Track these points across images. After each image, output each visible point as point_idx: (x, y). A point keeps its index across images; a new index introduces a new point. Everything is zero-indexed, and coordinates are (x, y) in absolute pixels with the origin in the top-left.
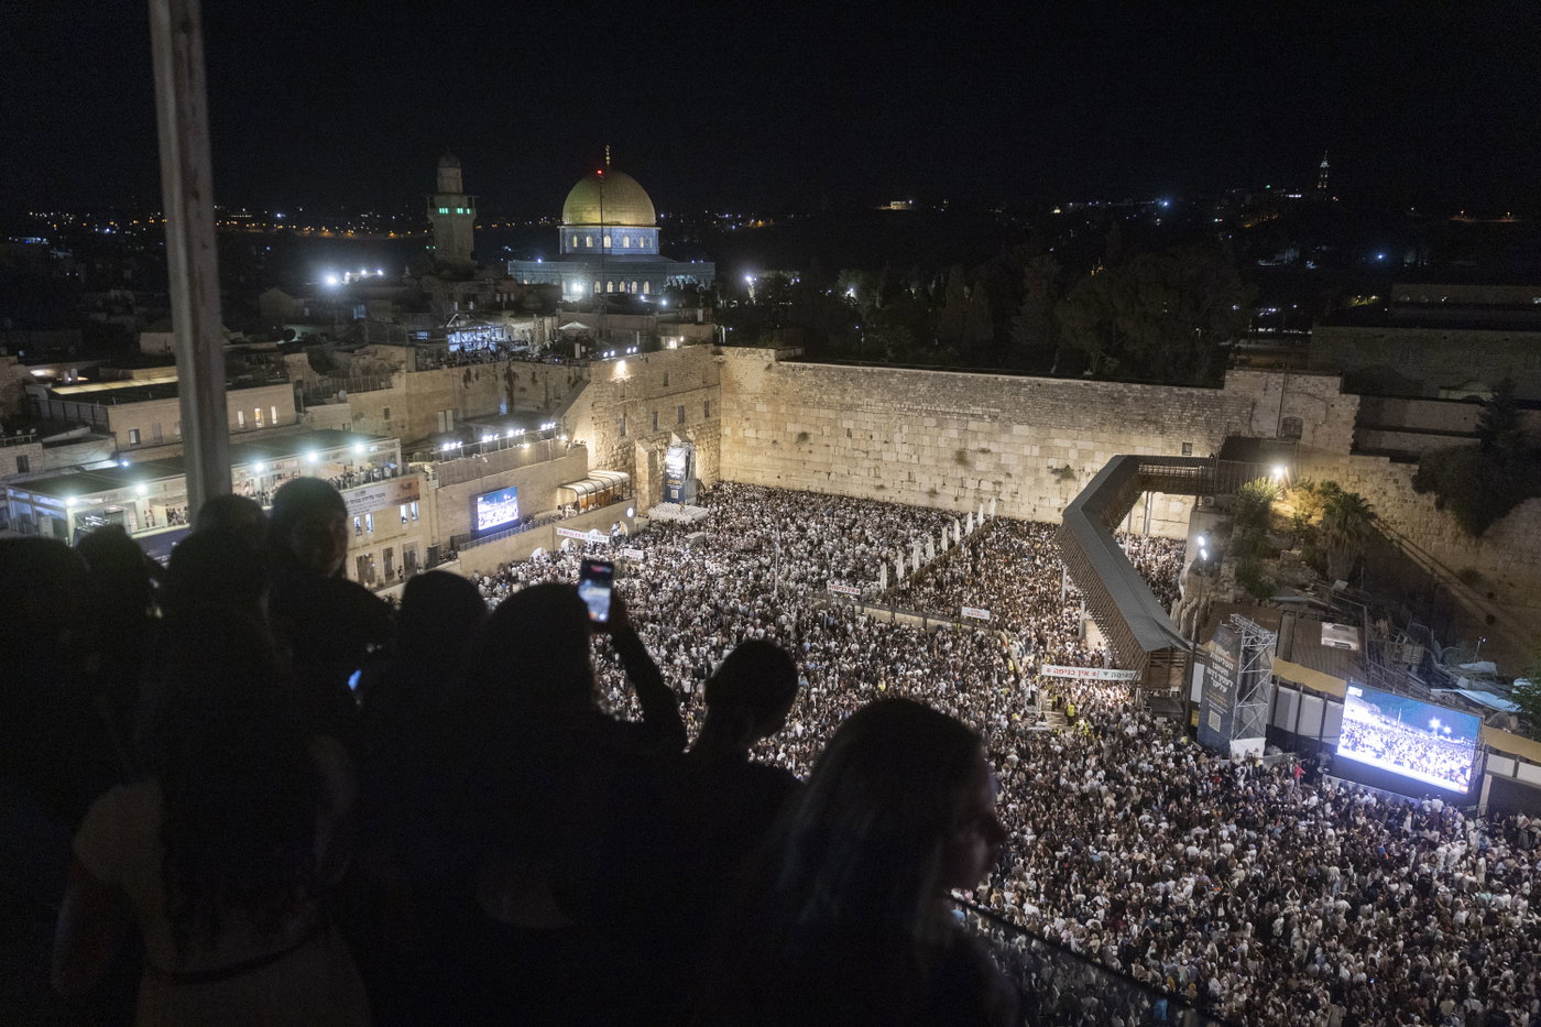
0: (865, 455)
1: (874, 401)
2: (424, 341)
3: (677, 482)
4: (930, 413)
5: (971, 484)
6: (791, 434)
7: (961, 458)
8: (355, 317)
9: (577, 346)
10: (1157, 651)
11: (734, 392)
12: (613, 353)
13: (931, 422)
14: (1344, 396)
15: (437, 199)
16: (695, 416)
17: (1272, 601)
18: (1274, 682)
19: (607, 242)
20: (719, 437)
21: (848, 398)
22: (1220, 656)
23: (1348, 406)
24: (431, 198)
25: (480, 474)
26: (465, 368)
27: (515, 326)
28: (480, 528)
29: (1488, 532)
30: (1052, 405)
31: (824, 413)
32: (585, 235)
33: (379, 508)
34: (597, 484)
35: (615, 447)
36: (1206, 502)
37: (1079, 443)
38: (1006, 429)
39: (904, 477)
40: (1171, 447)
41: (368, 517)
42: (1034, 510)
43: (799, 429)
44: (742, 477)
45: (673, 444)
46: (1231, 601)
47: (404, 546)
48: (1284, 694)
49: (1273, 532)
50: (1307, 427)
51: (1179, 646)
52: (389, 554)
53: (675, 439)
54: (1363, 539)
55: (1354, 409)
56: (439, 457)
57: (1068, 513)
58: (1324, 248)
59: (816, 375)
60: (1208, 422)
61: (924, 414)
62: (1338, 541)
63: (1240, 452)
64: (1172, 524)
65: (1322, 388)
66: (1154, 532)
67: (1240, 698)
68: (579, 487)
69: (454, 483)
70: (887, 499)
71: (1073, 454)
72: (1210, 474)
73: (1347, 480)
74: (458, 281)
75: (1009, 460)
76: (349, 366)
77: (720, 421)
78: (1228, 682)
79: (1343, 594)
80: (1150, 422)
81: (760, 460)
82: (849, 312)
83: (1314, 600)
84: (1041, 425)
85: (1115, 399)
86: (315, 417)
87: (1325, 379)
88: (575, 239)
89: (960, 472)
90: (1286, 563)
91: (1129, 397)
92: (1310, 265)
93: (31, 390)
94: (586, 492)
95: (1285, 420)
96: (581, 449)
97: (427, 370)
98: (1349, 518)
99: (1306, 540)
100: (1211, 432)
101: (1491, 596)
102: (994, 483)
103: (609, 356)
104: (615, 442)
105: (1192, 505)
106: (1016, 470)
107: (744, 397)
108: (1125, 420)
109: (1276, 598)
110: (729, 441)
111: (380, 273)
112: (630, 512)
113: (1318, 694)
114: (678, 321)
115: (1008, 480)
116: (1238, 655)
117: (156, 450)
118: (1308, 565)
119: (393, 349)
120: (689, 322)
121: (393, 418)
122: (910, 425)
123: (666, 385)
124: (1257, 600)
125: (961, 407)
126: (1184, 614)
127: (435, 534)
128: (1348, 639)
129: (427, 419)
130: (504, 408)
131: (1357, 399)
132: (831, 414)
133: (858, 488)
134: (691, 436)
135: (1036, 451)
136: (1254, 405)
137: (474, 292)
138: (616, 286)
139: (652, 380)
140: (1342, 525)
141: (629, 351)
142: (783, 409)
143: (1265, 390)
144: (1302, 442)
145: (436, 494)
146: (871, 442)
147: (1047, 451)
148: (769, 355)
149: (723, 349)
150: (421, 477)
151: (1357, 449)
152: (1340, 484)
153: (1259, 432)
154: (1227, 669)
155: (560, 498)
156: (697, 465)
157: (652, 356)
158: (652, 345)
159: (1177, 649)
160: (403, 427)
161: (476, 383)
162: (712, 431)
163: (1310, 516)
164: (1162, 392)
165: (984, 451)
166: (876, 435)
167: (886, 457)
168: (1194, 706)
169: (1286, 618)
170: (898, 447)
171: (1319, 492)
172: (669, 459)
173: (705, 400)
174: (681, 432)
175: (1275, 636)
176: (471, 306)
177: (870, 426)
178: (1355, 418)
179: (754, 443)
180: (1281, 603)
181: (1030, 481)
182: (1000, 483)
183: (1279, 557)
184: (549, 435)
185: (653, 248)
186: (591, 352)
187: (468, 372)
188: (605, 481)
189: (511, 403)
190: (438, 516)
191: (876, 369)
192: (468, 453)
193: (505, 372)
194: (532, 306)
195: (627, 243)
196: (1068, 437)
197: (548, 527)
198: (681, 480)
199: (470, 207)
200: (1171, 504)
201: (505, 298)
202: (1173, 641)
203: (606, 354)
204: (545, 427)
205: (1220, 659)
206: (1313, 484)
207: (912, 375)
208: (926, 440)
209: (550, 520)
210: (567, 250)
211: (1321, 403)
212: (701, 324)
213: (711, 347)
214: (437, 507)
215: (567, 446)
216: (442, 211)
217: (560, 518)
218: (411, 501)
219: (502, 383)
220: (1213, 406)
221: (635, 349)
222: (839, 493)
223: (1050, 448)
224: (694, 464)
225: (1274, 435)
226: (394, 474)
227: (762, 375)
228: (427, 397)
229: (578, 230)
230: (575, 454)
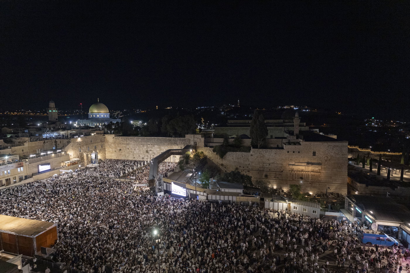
0: (131, 152)
1: (132, 143)
4: (141, 144)
5: (149, 156)
6: (118, 149)
7: (147, 152)
8: (25, 132)
11: (107, 142)
13: (142, 146)
15: (49, 109)
16: (99, 147)
19: (98, 116)
20: (105, 151)
23: (203, 139)
25: (41, 160)
27: (61, 132)
28: (40, 171)
29: (223, 158)
30: (160, 141)
31: (124, 145)
33: (12, 169)
34: (71, 161)
37: (165, 148)
38: (154, 146)
39: (138, 156)
40: (179, 147)
41: (9, 171)
44: (110, 158)
45: (93, 153)
47: (19, 176)
49: (189, 160)
50: (198, 143)
52: (15, 178)
54: (199, 160)
55: (204, 140)
56: (29, 158)
59: (122, 139)
60: (184, 143)
63: (187, 148)
67: (159, 186)
68: (66, 162)
69: (33, 163)
72: (182, 151)
73: (204, 151)
75: (155, 151)
76: (15, 141)
77: (105, 148)
80: (175, 144)
81: (113, 154)
85: (170, 140)
86: (1, 152)
87: (199, 135)
89: (147, 154)
91: (172, 140)
92: (235, 117)
94: (68, 163)
95: (194, 142)
96: (68, 155)
97: (33, 141)
98: (196, 157)
100: (184, 145)
101: (225, 167)
102: (153, 156)
103: (76, 137)
104: (78, 153)
105: (180, 157)
107: (109, 143)
108: (171, 144)
110: (107, 151)
112: (80, 166)
119: (25, 138)
120: (98, 130)
121: (24, 151)
122: (138, 146)
123: (91, 142)
125: (146, 143)
127: (28, 173)
129: (33, 151)
130: (54, 148)
132: (125, 145)
133: (131, 158)
134: (97, 151)
135: (159, 150)
136: (190, 140)
139: (87, 141)
141: (81, 136)
142: (116, 145)
143: (191, 137)
144: (197, 145)
145: (28, 165)
146: (132, 150)
148: (113, 136)
149: (105, 135)
150: (24, 162)
155: (62, 164)
157: (87, 137)
158: (88, 135)
161: (47, 143)
162: (103, 149)
164: (177, 139)
165: (151, 150)
166: (133, 148)
167: (135, 152)
170: (137, 150)
172: (92, 156)
173: (101, 144)
174: (95, 150)
176: (52, 129)
179: (112, 151)
183: (190, 164)
184: (59, 152)
185: (108, 117)
186: (72, 137)
187: (45, 141)
188: (73, 160)
189: (56, 147)
190: (29, 169)
191: (132, 137)
192: (37, 157)
193: (55, 141)
196: (163, 147)
198: (94, 159)
199: (57, 110)
201: (61, 127)
207: (138, 138)
208: (141, 149)
209: (58, 169)
211: (199, 139)
212: (101, 130)
213: (103, 135)
214: (28, 167)
215: (64, 154)
216: (50, 111)
217: (61, 168)
218: (21, 167)
219: (54, 143)
220: (184, 141)
221: (83, 136)
222: (127, 159)
223: (161, 149)
224: (98, 156)
225: (193, 145)
226: (17, 162)
227: (113, 139)
228: (34, 147)
229: (92, 114)
230: (66, 156)
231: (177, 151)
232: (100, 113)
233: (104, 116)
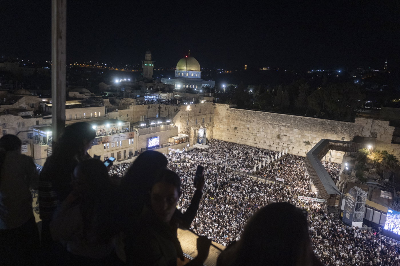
0: (252, 134)
1: (256, 120)
2: (138, 98)
3: (201, 138)
4: (270, 124)
5: (281, 144)
6: (232, 127)
7: (279, 137)
8: (122, 91)
9: (177, 101)
10: (332, 195)
11: (218, 115)
12: (187, 103)
13: (271, 127)
14: (390, 127)
15: (145, 62)
16: (207, 121)
17: (366, 183)
18: (366, 206)
19: (187, 75)
20: (213, 127)
21: (248, 119)
22: (350, 197)
23: (391, 130)
24: (143, 62)
25: (150, 133)
26: (148, 105)
27: (162, 95)
28: (149, 147)
30: (305, 124)
31: (242, 122)
32: (182, 72)
33: (124, 139)
34: (180, 137)
35: (185, 128)
36: (348, 154)
37: (312, 135)
38: (292, 130)
39: (263, 141)
40: (338, 138)
41: (121, 142)
42: (298, 152)
43: (235, 126)
45: (201, 128)
46: (354, 182)
47: (129, 150)
48: (368, 210)
49: (367, 164)
50: (378, 135)
51: (338, 194)
52: (125, 152)
53: (201, 127)
54: (394, 167)
55: (393, 130)
56: (140, 128)
57: (308, 154)
58: (385, 86)
59: (240, 112)
60: (349, 131)
61: (269, 124)
62: (386, 168)
63: (358, 140)
64: (338, 159)
65: (384, 124)
66: (332, 161)
67: (356, 210)
68: (175, 138)
69: (143, 134)
70: (257, 147)
71: (310, 138)
72: (349, 146)
73: (390, 150)
74: (148, 83)
75: (292, 138)
76: (119, 103)
77: (213, 123)
78: (352, 205)
79: (387, 183)
80: (333, 130)
81: (224, 134)
82: (250, 96)
83: (378, 184)
84: (302, 129)
85: (323, 123)
86: (110, 115)
87: (385, 122)
88: (179, 73)
89: (278, 141)
90: (371, 173)
91: (327, 123)
92: (381, 90)
93: (41, 104)
94: (177, 139)
95: (372, 132)
96: (176, 128)
97: (139, 105)
98: (390, 161)
99: (377, 167)
100: (350, 134)
102: (287, 144)
103: (186, 104)
104: (186, 126)
105: (344, 154)
106: (294, 141)
107: (220, 117)
108: (326, 129)
109: (367, 182)
110: (216, 128)
111: (129, 80)
112: (188, 145)
113: (379, 211)
114: (204, 96)
115: (291, 144)
116: (356, 198)
117: (70, 121)
118: (377, 174)
119: (131, 99)
120: (207, 96)
121: (129, 117)
122: (265, 127)
123: (200, 112)
124: (362, 182)
125: (279, 123)
126: (340, 185)
127: (137, 147)
128: (389, 196)
129: (137, 117)
130: (157, 116)
131: (394, 128)
132: (244, 123)
133: (249, 143)
134: (206, 126)
135: (300, 136)
136: (363, 128)
137: (152, 85)
138: (189, 86)
139: (196, 111)
140: (388, 163)
141: (191, 103)
142: (231, 121)
143: (367, 124)
144: (377, 139)
145: (138, 137)
146: (254, 131)
147: (303, 136)
148: (228, 106)
149: (216, 104)
150: (135, 132)
151: (393, 142)
152: (388, 152)
153: (364, 135)
154: (352, 201)
155: (170, 140)
156: (207, 134)
157: (197, 105)
158: (197, 102)
159: (338, 195)
160: (131, 119)
161: (151, 109)
162: (211, 125)
163: (378, 160)
164: (337, 122)
165: (285, 135)
166: (255, 129)
167: (258, 135)
168: (342, 211)
169: (370, 188)
170: (261, 133)
171: (381, 153)
172: (199, 132)
173: (210, 117)
174: (203, 125)
175: (367, 193)
176: (151, 89)
177: (254, 127)
178: (393, 133)
179: (222, 129)
180: (369, 184)
181: (297, 144)
182: (289, 144)
183: (369, 171)
184: (168, 124)
185: (199, 77)
186: (181, 103)
187: (149, 106)
188: (182, 137)
189: (159, 115)
190: (138, 143)
191: (257, 111)
192: (147, 127)
193: (159, 106)
194: (167, 90)
195: (192, 75)
196: (309, 133)
197: (167, 148)
198: (202, 138)
199: (153, 64)
200: (338, 153)
201: (160, 88)
202: (337, 192)
203: (185, 104)
204: (168, 121)
205: (350, 199)
206: (380, 151)
207: (266, 113)
208: (269, 131)
209: (167, 146)
210: (177, 76)
211: (383, 128)
212: (210, 97)
213: (213, 103)
214: (138, 140)
215: (173, 127)
216: (146, 65)
217: (170, 145)
218: (132, 138)
219: (158, 109)
220: (351, 127)
221: (192, 103)
222: (244, 144)
223: (304, 136)
224: (206, 134)
225: (369, 136)
226: (128, 131)
227: (226, 111)
228: (138, 112)
229: (180, 71)
230: (175, 129)
231: (342, 144)
232: (190, 70)
233: (194, 75)
